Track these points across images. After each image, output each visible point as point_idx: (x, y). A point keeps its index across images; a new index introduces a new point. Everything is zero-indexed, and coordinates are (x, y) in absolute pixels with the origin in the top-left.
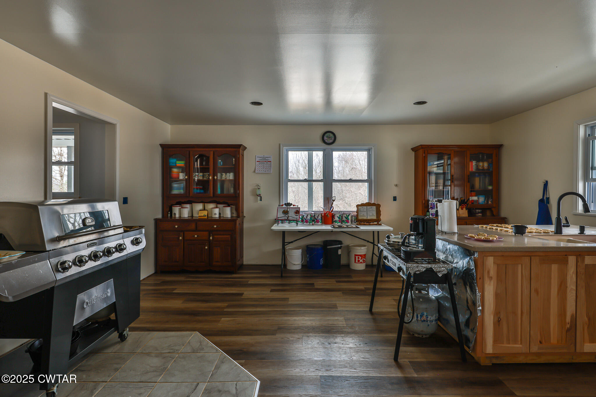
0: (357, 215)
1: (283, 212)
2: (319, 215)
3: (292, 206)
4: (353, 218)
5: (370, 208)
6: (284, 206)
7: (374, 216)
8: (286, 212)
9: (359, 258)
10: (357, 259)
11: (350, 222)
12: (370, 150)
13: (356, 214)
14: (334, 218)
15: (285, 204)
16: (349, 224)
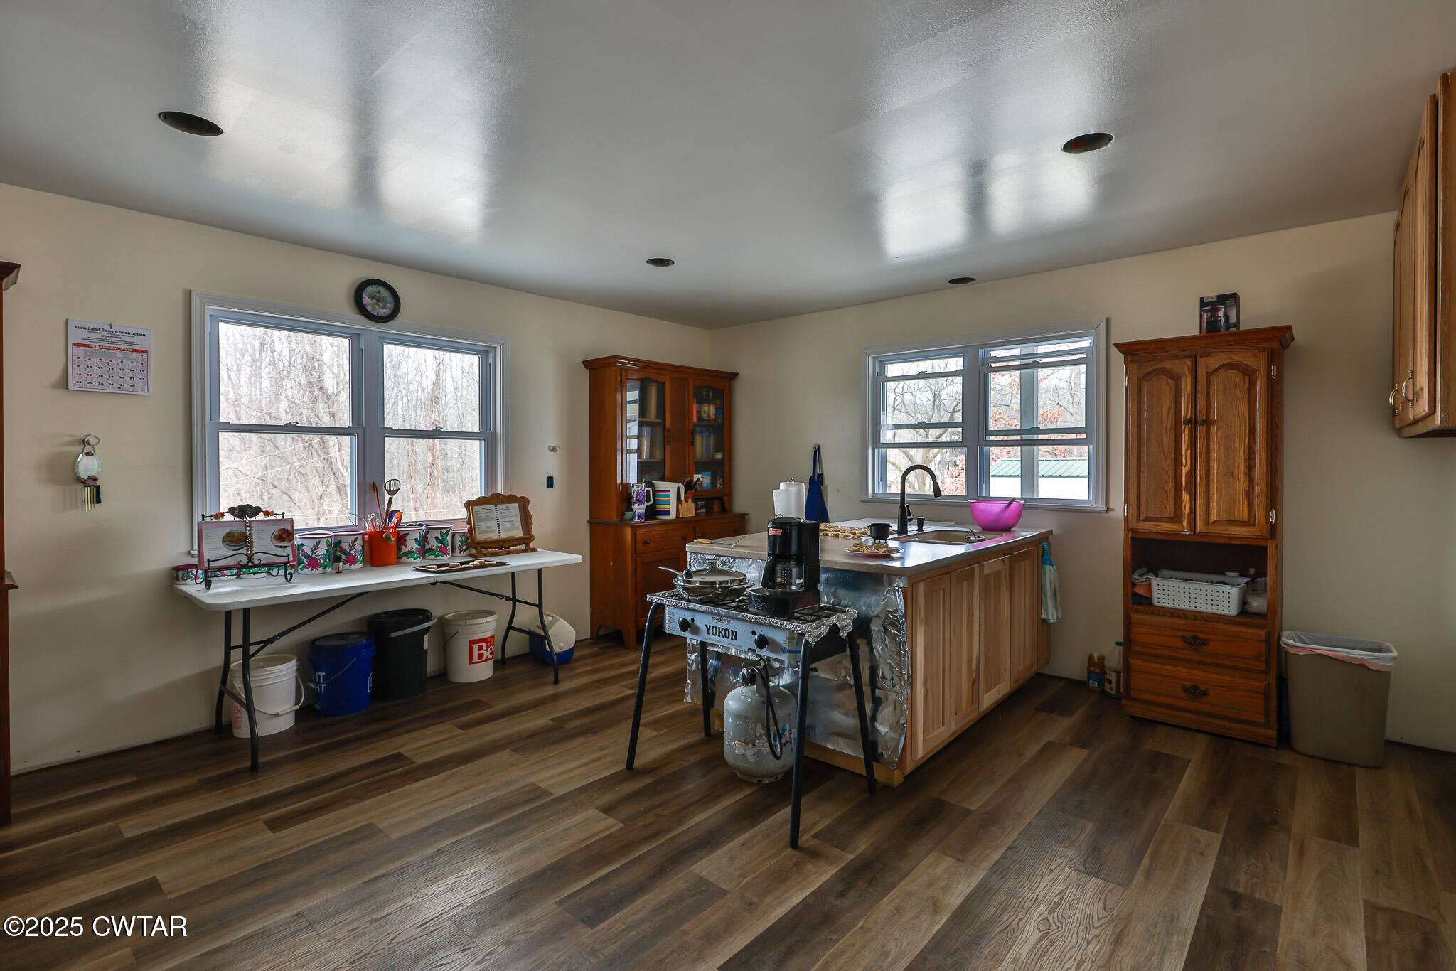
0: (470, 531)
1: (224, 541)
2: (356, 540)
3: (261, 517)
4: (458, 538)
5: (503, 509)
6: (229, 517)
7: (518, 528)
8: (237, 540)
9: (480, 648)
10: (476, 652)
11: (449, 551)
12: (487, 352)
13: (467, 527)
14: (403, 544)
15: (232, 511)
16: (448, 557)
